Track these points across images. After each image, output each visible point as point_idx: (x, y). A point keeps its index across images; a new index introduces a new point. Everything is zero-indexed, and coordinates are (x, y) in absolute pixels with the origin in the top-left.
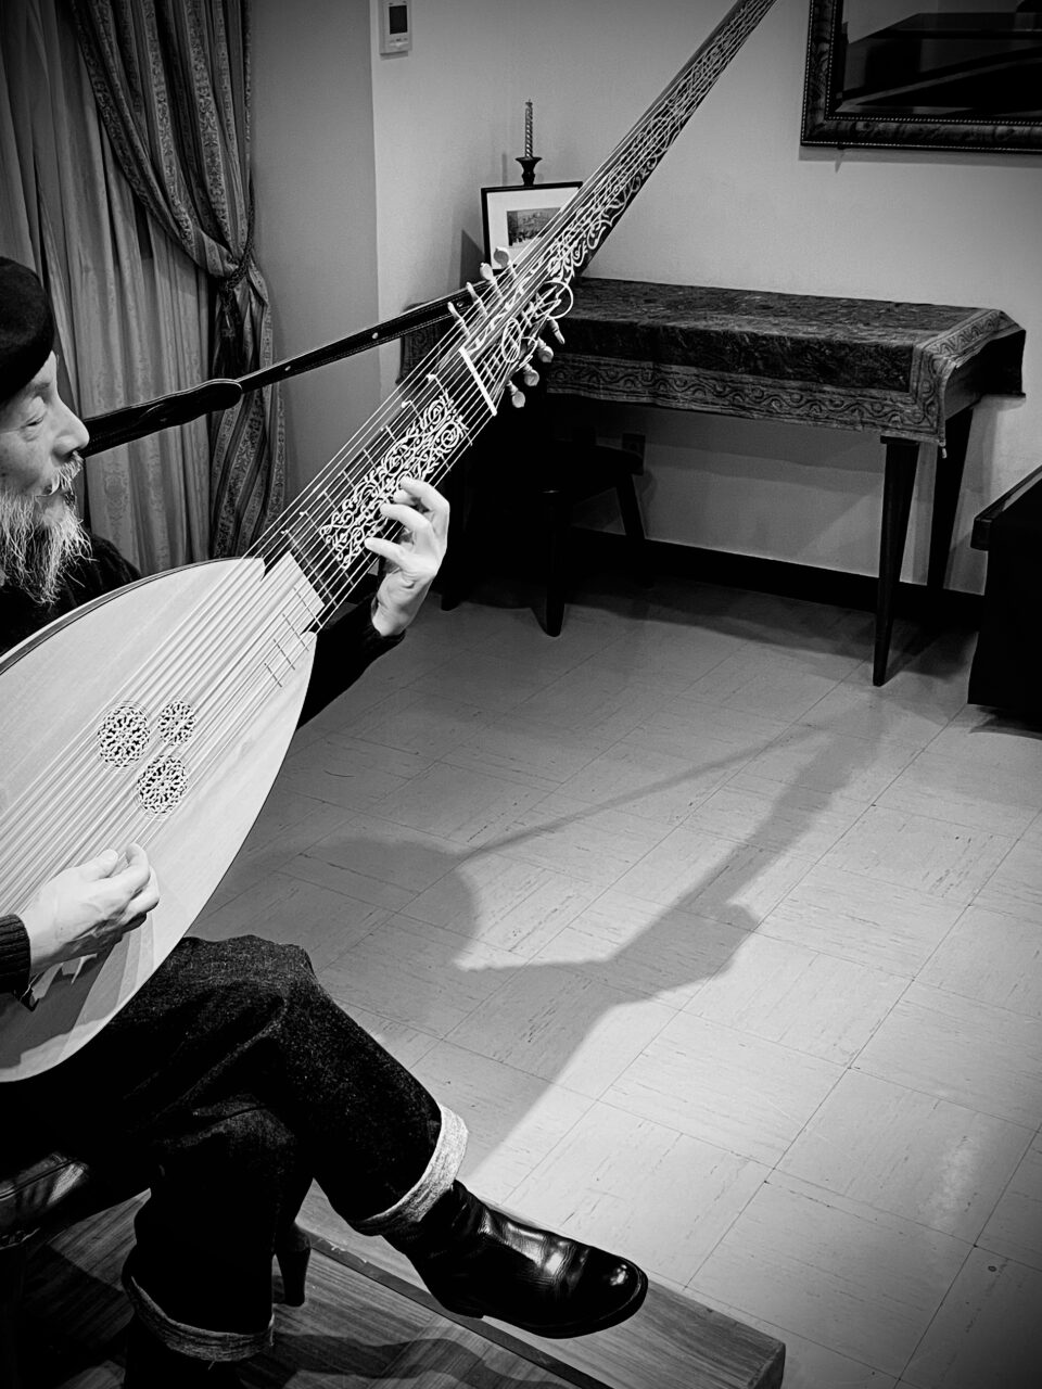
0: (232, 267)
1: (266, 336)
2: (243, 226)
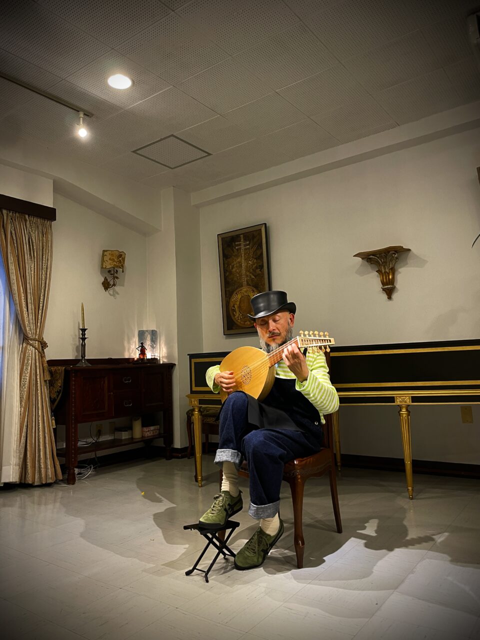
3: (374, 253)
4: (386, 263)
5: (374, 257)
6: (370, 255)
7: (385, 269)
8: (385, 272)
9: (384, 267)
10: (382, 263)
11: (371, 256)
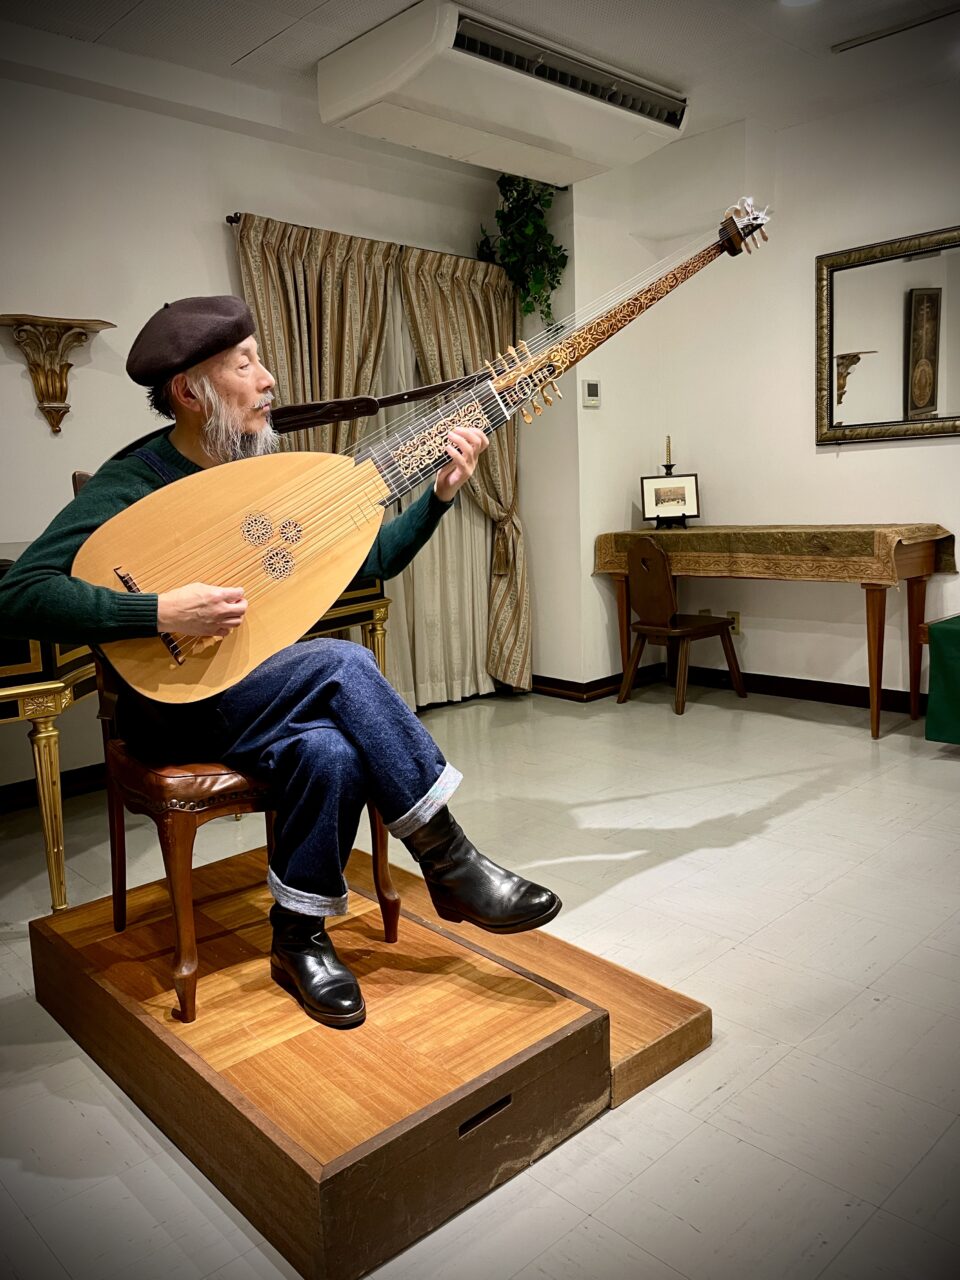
0: (504, 514)
1: (520, 549)
2: (510, 494)
3: (33, 321)
4: (57, 349)
5: (32, 330)
6: (27, 324)
7: (51, 364)
8: (53, 371)
9: (51, 356)
10: (48, 349)
11: (27, 327)
